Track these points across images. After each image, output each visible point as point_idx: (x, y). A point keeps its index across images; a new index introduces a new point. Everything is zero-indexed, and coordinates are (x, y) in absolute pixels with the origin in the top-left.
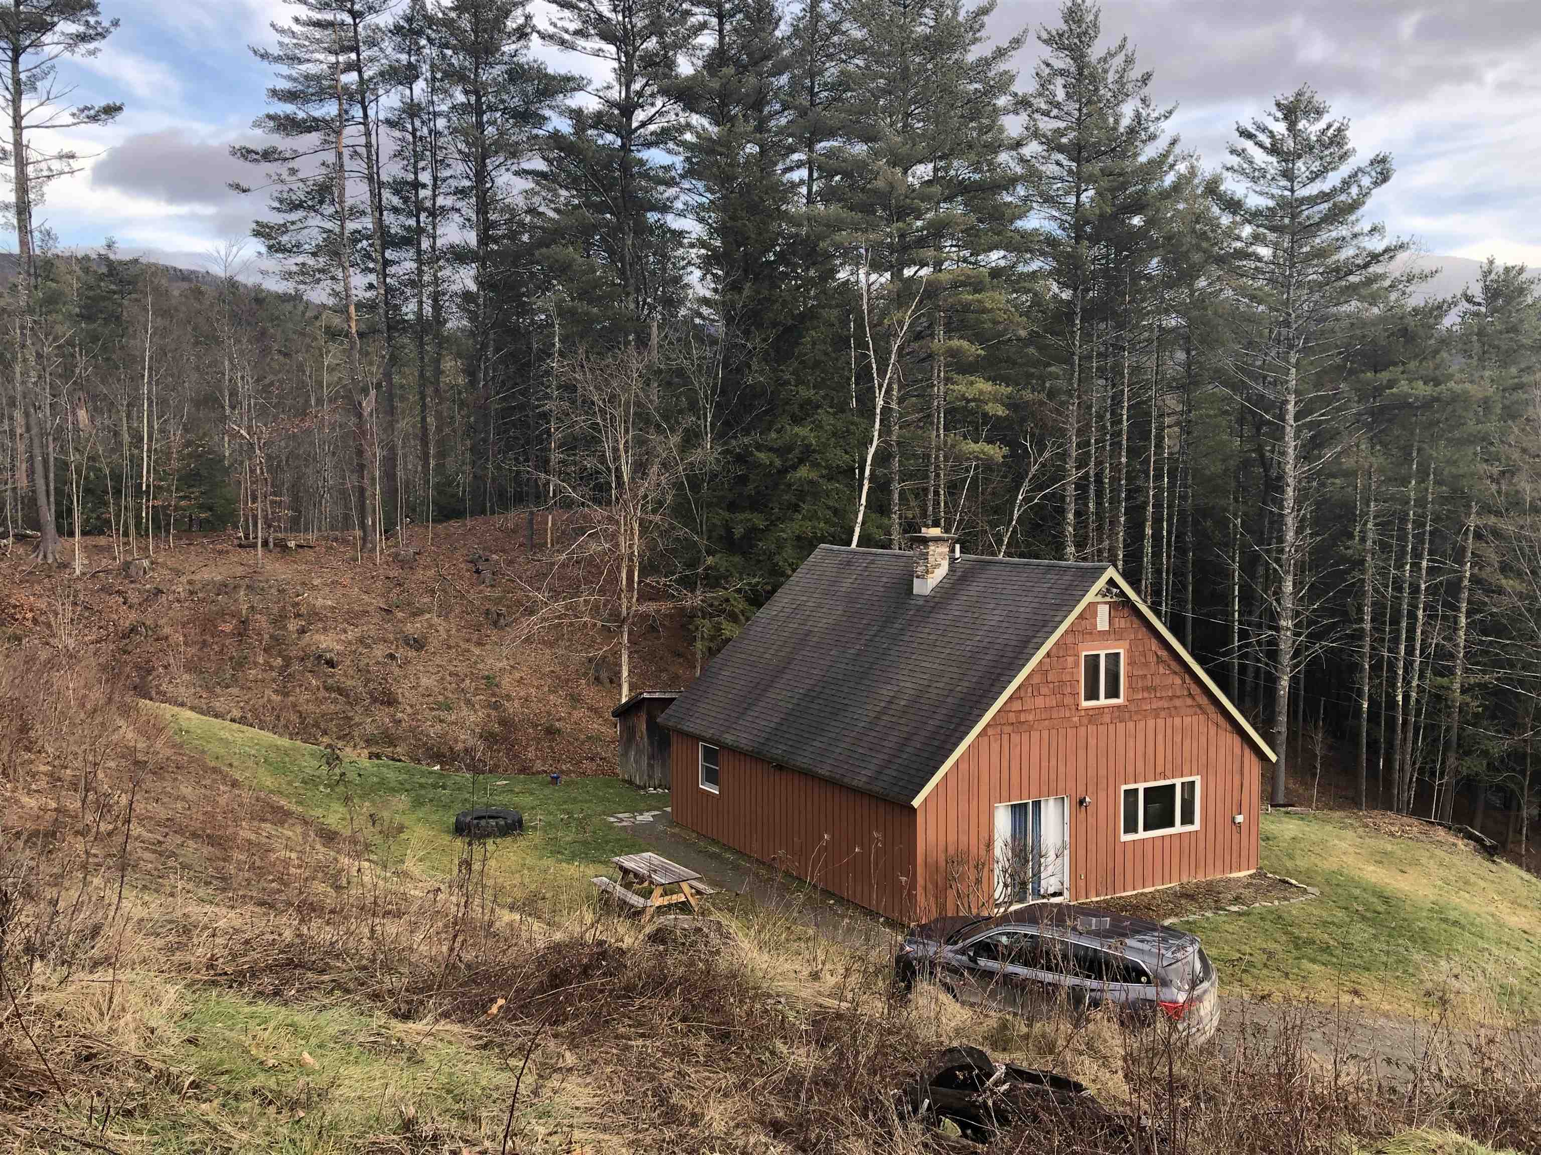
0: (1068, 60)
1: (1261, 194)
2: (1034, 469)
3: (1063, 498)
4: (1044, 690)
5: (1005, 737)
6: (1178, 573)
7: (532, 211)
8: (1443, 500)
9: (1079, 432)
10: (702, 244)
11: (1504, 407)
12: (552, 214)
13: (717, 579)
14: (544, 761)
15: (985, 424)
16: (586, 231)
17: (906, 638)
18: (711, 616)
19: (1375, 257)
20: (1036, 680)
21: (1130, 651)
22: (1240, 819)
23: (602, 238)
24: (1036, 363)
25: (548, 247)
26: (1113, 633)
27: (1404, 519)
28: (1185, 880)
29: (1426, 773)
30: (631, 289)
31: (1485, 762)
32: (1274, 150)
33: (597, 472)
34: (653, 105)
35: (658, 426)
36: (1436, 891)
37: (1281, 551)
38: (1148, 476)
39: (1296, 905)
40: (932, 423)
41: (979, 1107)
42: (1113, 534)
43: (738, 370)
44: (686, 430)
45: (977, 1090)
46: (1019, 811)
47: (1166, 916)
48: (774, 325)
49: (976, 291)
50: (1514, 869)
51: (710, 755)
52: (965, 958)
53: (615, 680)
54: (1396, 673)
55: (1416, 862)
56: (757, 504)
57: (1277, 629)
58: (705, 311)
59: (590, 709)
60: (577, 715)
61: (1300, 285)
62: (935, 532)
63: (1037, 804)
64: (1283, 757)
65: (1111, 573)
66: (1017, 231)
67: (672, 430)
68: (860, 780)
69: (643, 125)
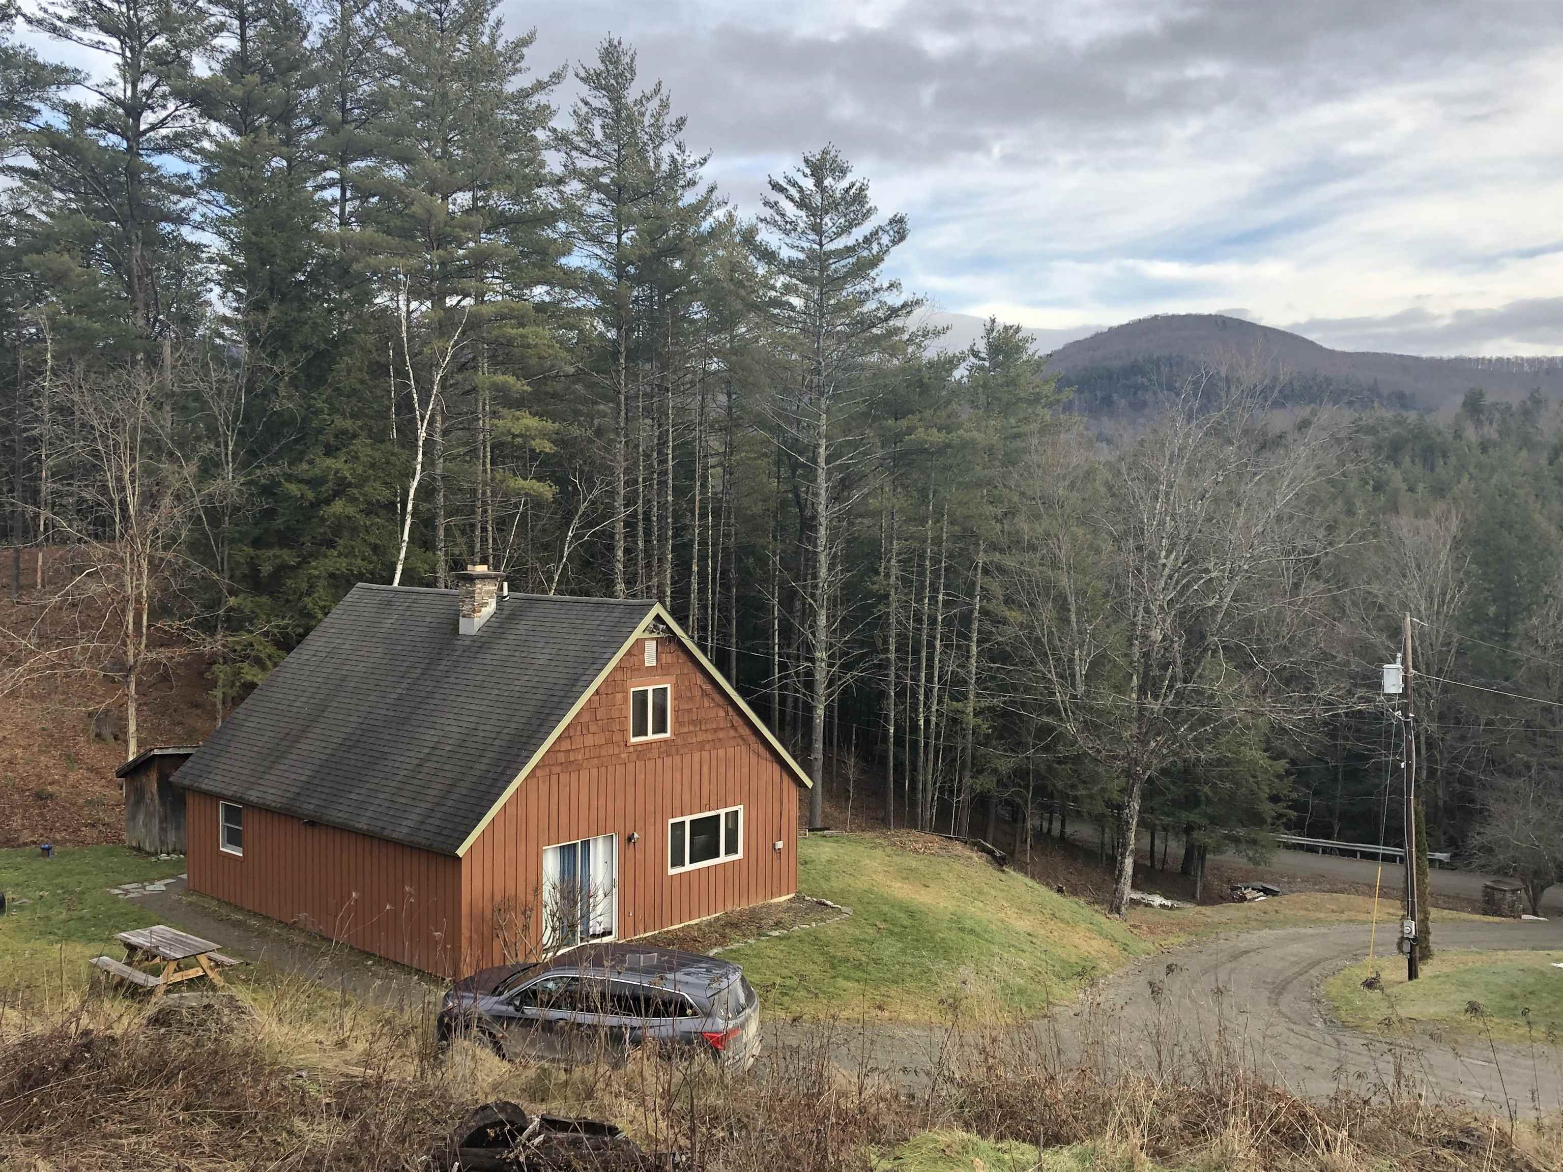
0: (606, 100)
1: (793, 247)
2: (582, 507)
3: (612, 536)
4: (593, 728)
5: (554, 778)
6: (723, 609)
7: (18, 212)
8: (955, 538)
9: (627, 471)
10: (224, 260)
11: (1006, 454)
12: (43, 218)
13: (241, 621)
14: (33, 831)
15: (533, 459)
16: (87, 239)
17: (452, 680)
18: (234, 661)
19: (894, 312)
20: (585, 718)
21: (676, 686)
22: (780, 845)
23: (105, 248)
24: (584, 400)
25: (39, 252)
26: (661, 669)
27: (922, 557)
28: (729, 909)
29: (947, 790)
30: (140, 304)
31: (995, 779)
32: (803, 204)
33: (99, 505)
34: (164, 107)
35: (171, 454)
36: (954, 903)
37: (815, 586)
38: (693, 515)
39: (831, 927)
40: (478, 458)
41: (511, 1164)
42: (661, 571)
43: (265, 395)
44: (203, 459)
45: (507, 1145)
46: (567, 853)
47: (711, 946)
48: (305, 348)
49: (522, 325)
50: (1020, 876)
51: (232, 815)
52: (511, 1008)
53: (120, 736)
54: (918, 699)
55: (938, 876)
56: (286, 539)
57: (812, 660)
58: (227, 331)
59: (91, 769)
60: (73, 777)
61: (829, 335)
62: (481, 569)
63: (586, 844)
64: (820, 782)
65: (657, 609)
66: (561, 267)
67: (188, 459)
68: (401, 832)
69: (153, 127)
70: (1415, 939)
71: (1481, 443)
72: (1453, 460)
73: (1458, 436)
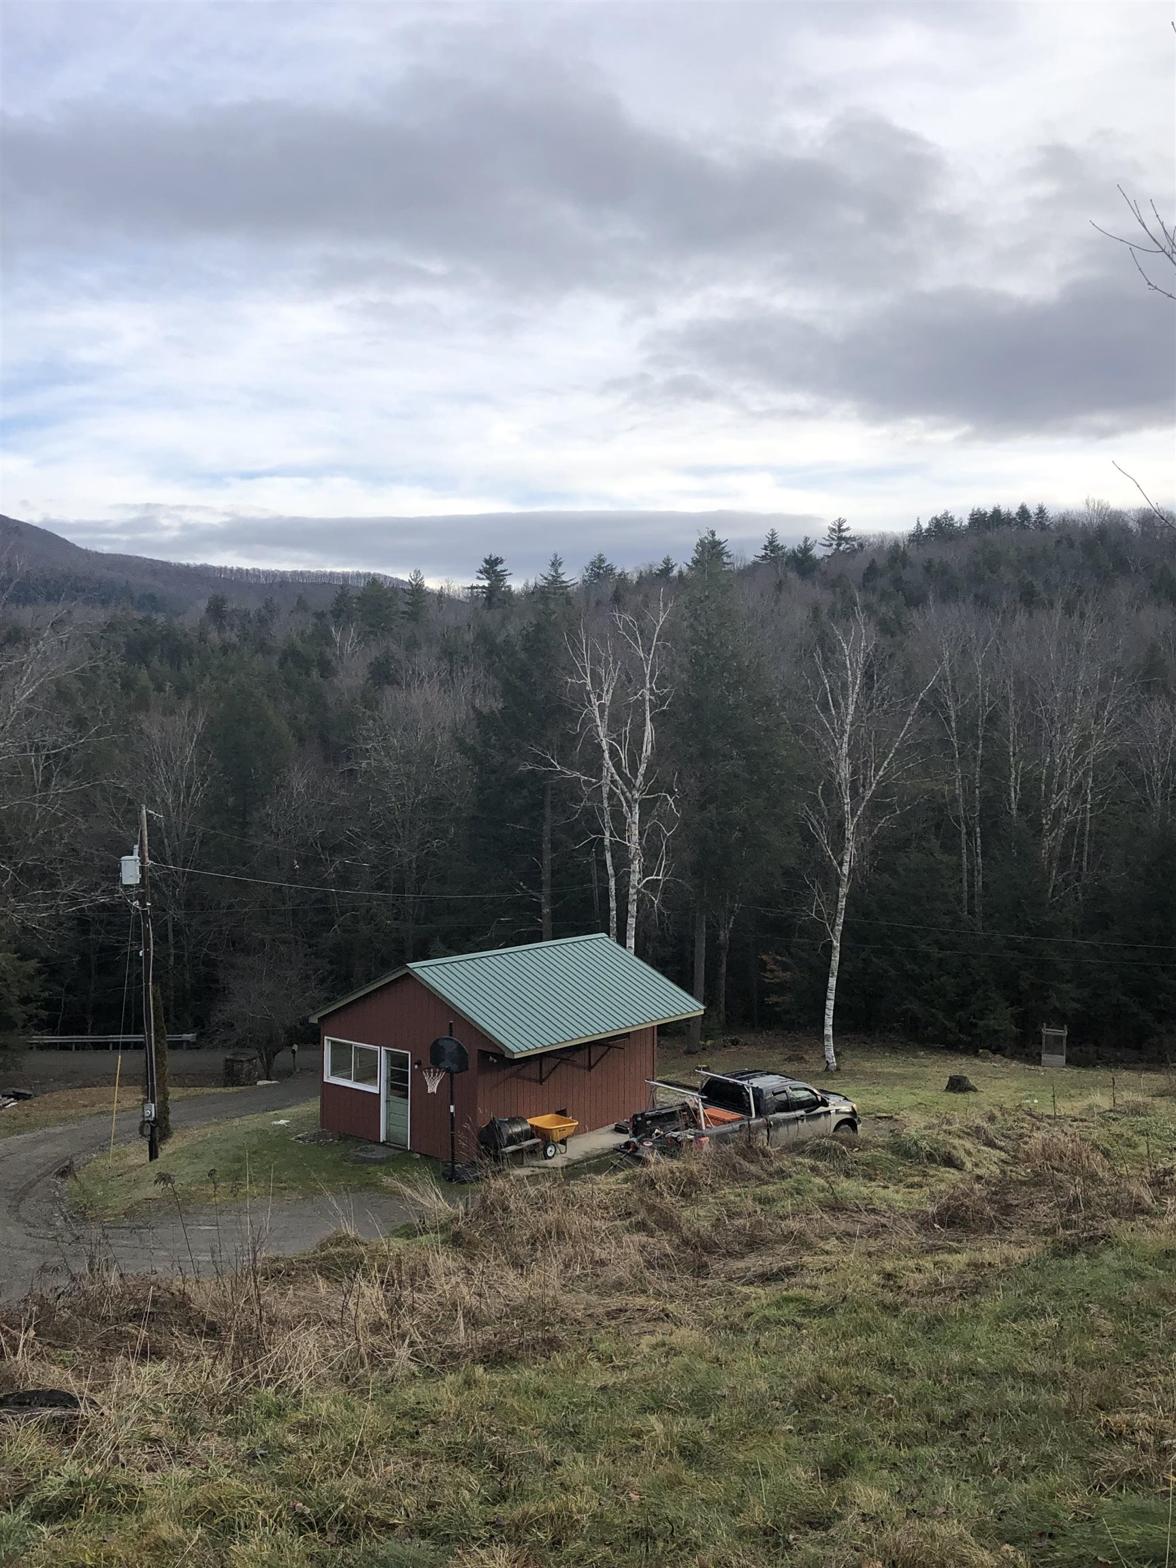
70: (155, 1121)
71: (224, 646)
72: (196, 660)
73: (203, 639)
